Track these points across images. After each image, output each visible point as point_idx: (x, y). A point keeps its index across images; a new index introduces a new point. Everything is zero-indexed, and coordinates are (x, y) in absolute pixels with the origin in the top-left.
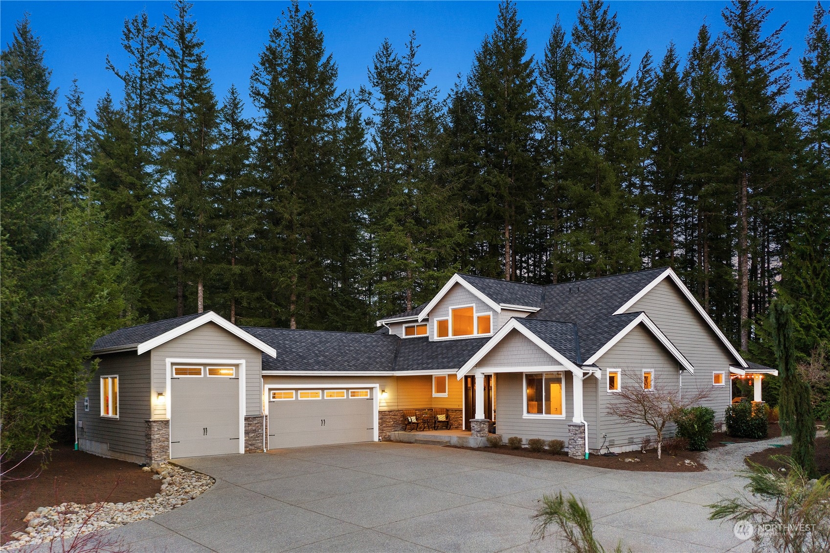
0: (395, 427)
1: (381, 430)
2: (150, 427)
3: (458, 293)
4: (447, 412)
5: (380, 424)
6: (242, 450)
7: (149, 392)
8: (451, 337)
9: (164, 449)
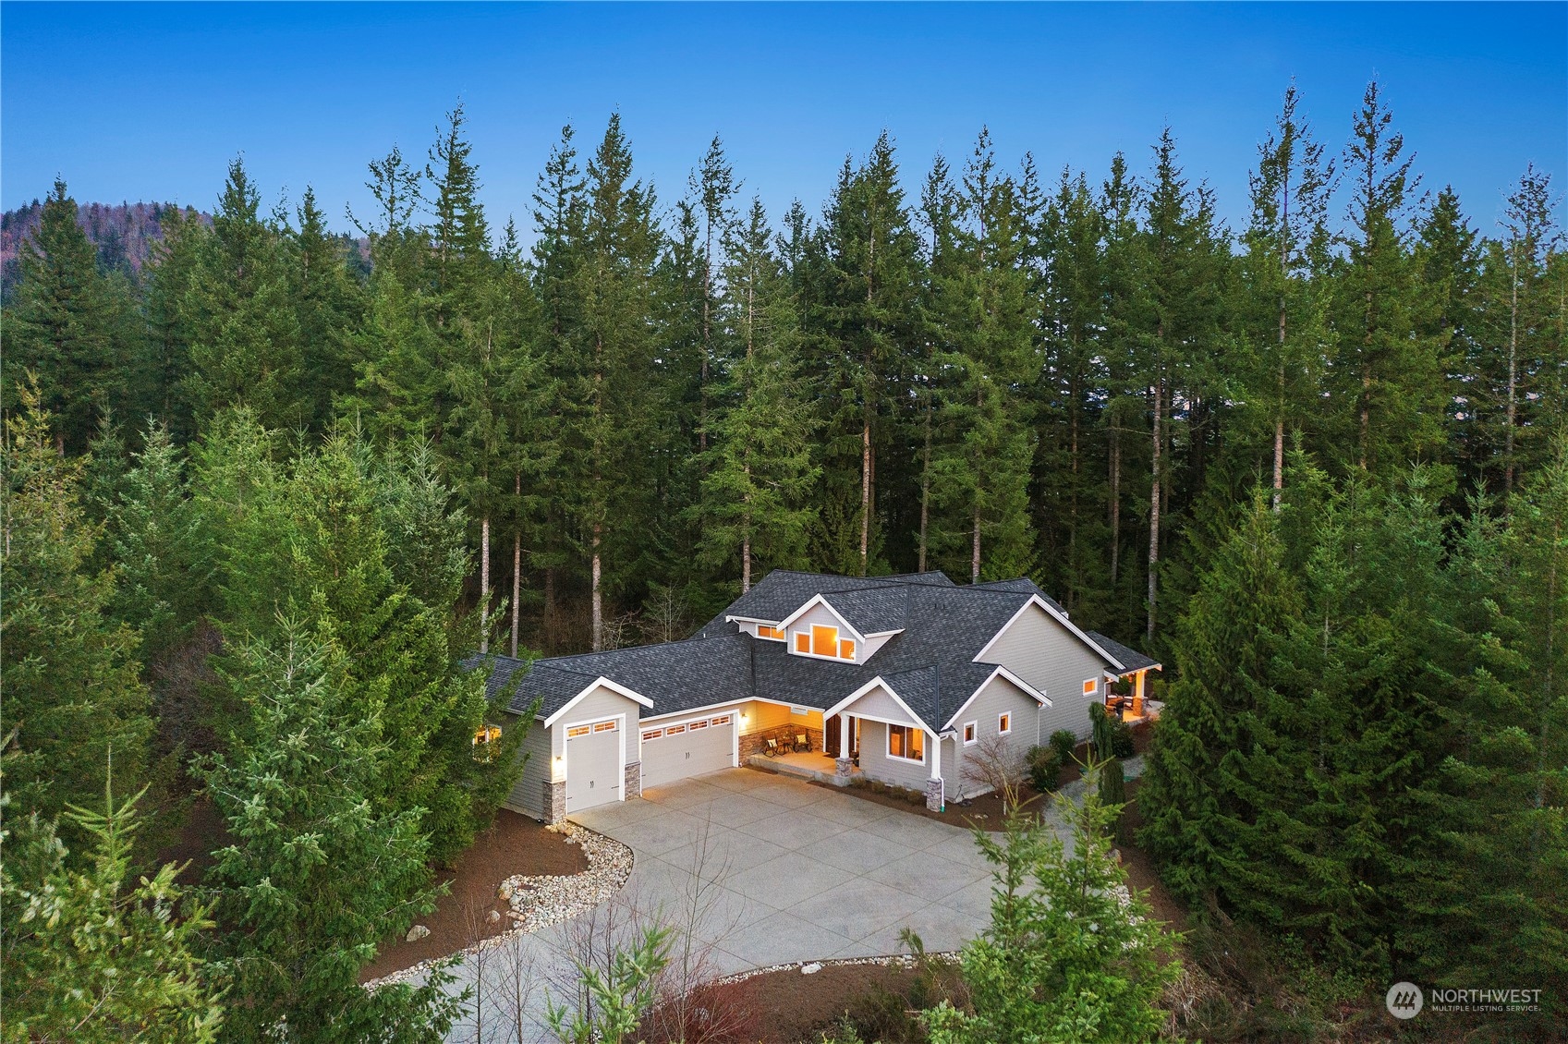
0: (754, 751)
1: (741, 755)
2: (551, 790)
3: (819, 611)
4: (807, 731)
5: (740, 749)
6: (622, 797)
7: (550, 756)
8: (811, 654)
9: (562, 807)
